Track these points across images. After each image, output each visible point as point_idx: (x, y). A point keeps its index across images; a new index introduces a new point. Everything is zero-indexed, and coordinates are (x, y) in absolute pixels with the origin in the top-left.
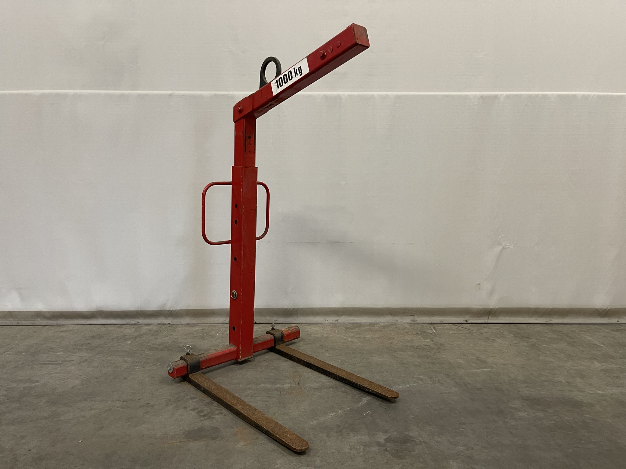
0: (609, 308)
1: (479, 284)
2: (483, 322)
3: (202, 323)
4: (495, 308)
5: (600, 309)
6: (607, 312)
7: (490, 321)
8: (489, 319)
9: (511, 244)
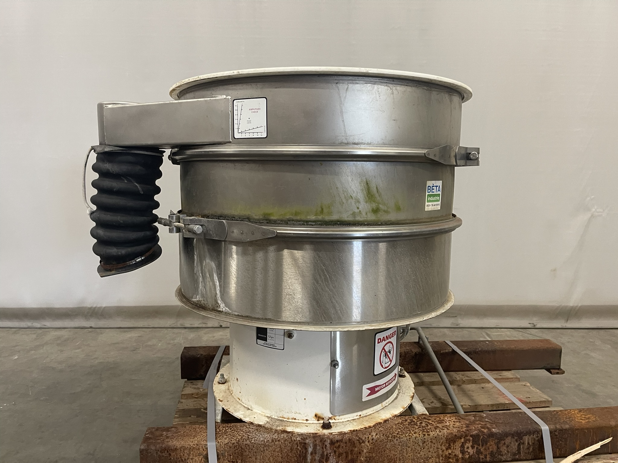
1: (555, 270)
2: (559, 326)
3: (141, 326)
4: (577, 306)
7: (569, 325)
8: (568, 322)
9: (604, 210)
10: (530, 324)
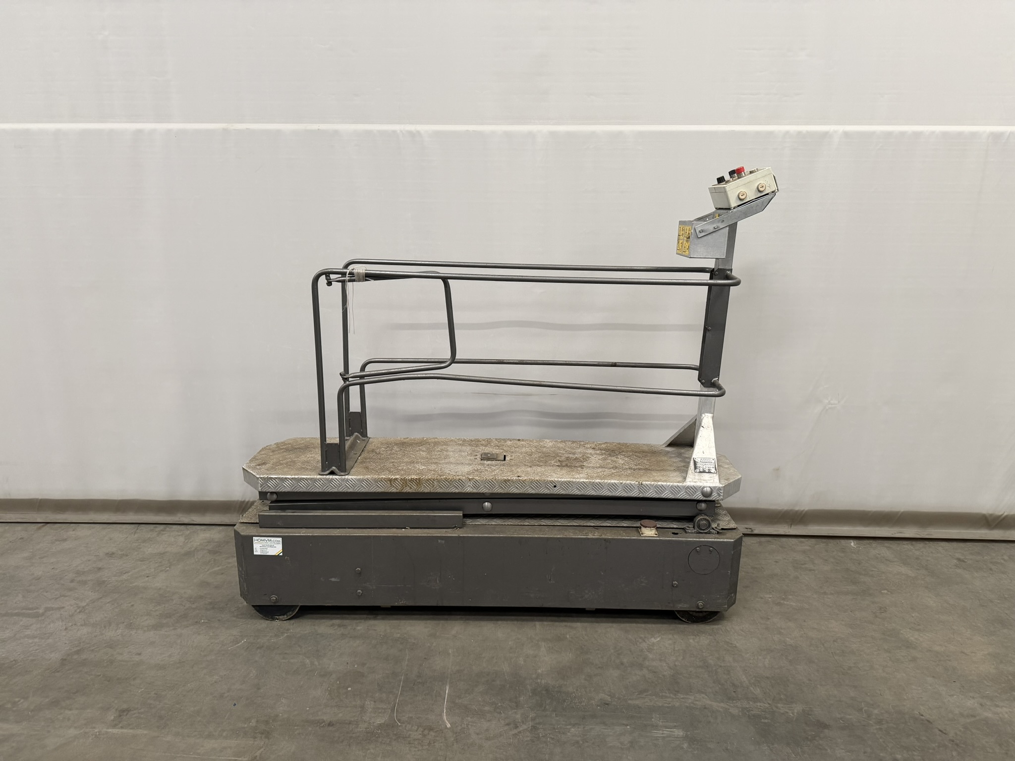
0: (1006, 514)
1: (778, 470)
2: (781, 533)
4: (803, 511)
5: (991, 515)
6: (1001, 520)
7: (792, 532)
8: (792, 527)
9: (839, 402)
10: (747, 528)
